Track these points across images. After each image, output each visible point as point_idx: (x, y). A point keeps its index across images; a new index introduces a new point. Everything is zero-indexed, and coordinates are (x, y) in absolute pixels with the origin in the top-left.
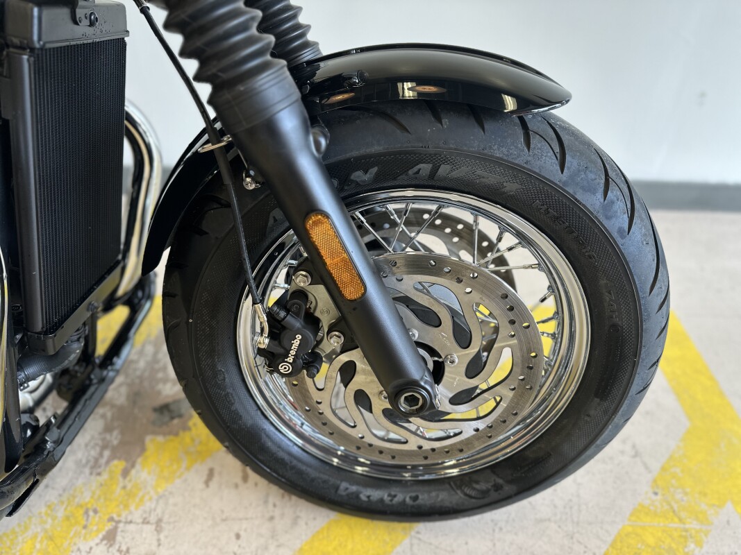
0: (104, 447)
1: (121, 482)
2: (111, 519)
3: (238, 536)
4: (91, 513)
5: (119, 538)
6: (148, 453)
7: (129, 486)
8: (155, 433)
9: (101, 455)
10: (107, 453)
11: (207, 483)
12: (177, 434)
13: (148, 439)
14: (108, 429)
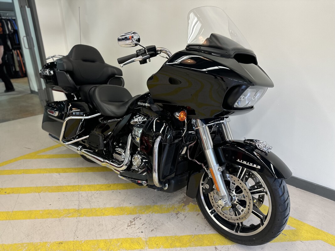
0: (182, 200)
1: (183, 207)
2: (178, 212)
4: (176, 209)
5: (178, 215)
6: (189, 205)
8: (192, 202)
11: (197, 215)
14: (184, 198)
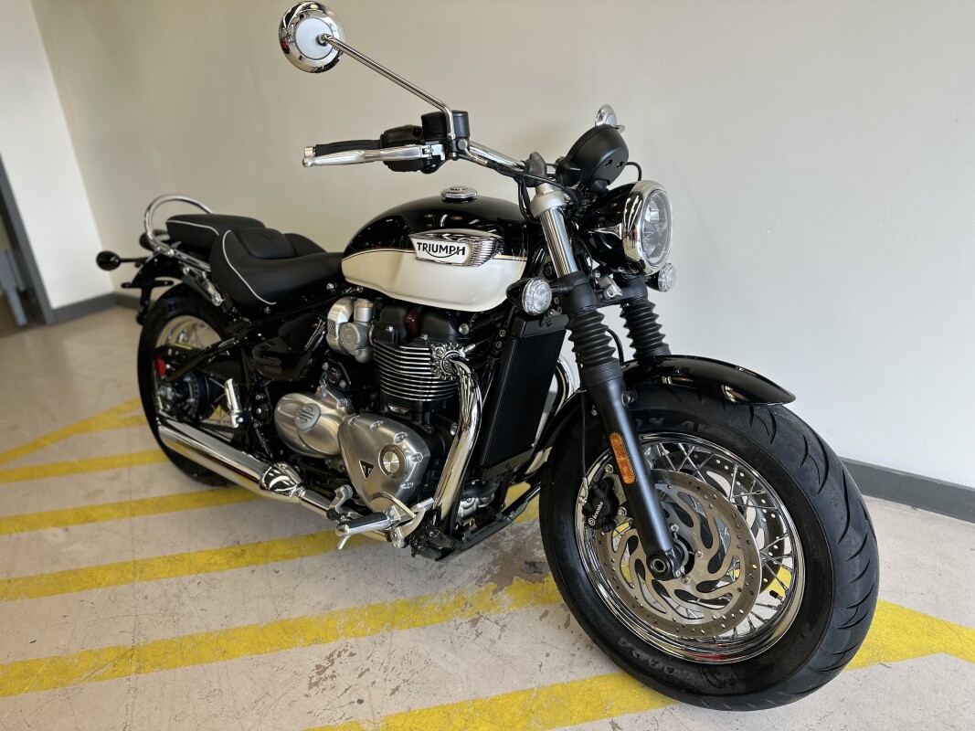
1: (491, 596)
2: (478, 613)
3: (548, 655)
4: (468, 605)
5: (479, 624)
6: (512, 586)
7: (495, 599)
8: (520, 576)
9: (485, 576)
10: (488, 577)
11: (541, 618)
12: (534, 583)
13: (516, 577)
14: (494, 563)
